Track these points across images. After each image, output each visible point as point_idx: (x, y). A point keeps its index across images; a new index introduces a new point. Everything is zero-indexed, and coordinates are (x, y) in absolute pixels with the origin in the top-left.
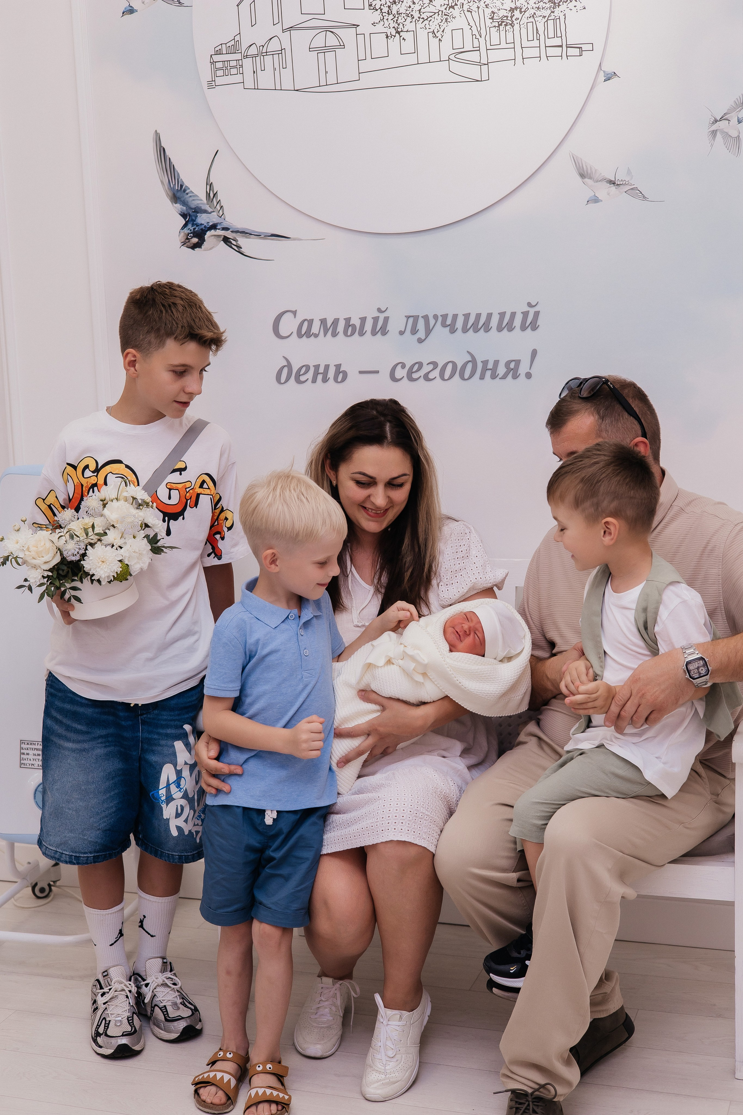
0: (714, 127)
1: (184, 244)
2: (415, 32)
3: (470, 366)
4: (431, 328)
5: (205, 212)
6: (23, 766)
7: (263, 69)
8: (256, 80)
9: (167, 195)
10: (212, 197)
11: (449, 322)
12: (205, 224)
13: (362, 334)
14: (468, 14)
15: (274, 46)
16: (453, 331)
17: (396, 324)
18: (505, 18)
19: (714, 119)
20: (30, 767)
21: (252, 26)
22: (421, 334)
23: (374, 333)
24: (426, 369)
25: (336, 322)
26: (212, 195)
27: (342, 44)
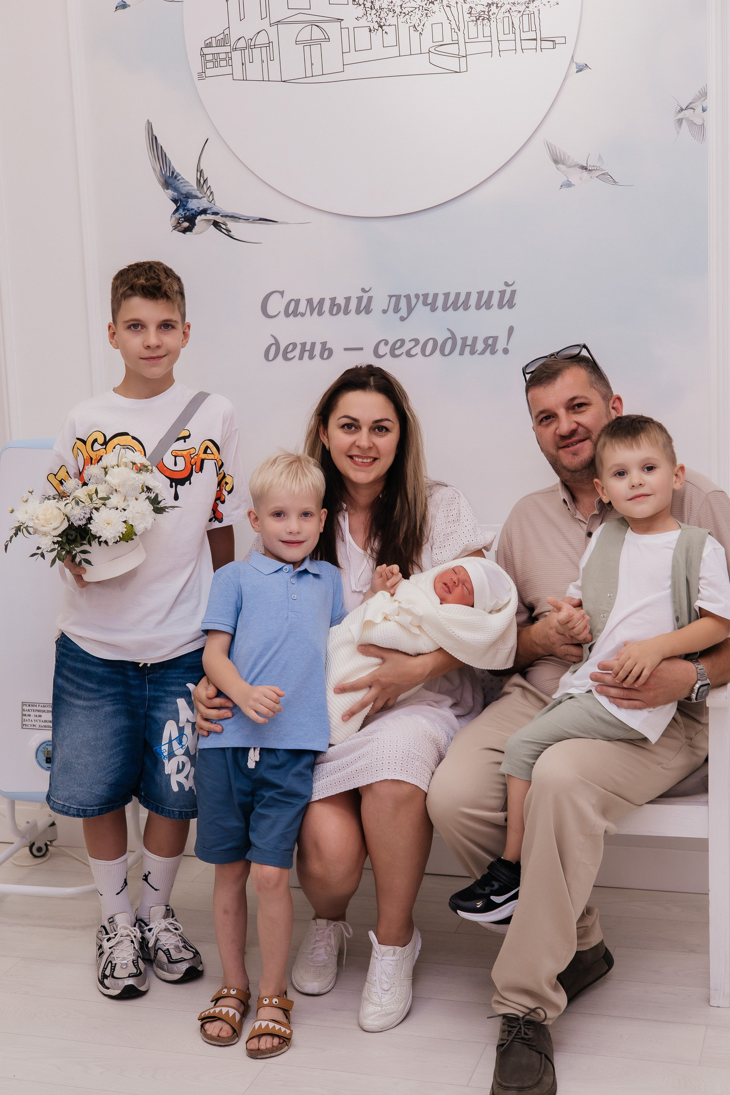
0: (681, 115)
1: (175, 228)
2: (397, 27)
3: (449, 343)
4: (413, 306)
5: (196, 197)
6: (24, 727)
7: (251, 61)
8: (244, 71)
9: (159, 181)
10: (202, 184)
11: (430, 301)
12: (196, 209)
13: (346, 312)
14: (447, 9)
15: (262, 39)
16: (434, 309)
17: (379, 303)
18: (483, 13)
19: (680, 108)
20: (32, 727)
21: (241, 20)
22: (404, 312)
23: (358, 312)
24: (408, 345)
25: (322, 301)
26: (202, 182)
27: (327, 37)
